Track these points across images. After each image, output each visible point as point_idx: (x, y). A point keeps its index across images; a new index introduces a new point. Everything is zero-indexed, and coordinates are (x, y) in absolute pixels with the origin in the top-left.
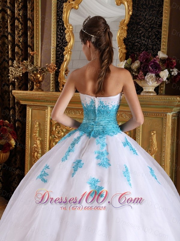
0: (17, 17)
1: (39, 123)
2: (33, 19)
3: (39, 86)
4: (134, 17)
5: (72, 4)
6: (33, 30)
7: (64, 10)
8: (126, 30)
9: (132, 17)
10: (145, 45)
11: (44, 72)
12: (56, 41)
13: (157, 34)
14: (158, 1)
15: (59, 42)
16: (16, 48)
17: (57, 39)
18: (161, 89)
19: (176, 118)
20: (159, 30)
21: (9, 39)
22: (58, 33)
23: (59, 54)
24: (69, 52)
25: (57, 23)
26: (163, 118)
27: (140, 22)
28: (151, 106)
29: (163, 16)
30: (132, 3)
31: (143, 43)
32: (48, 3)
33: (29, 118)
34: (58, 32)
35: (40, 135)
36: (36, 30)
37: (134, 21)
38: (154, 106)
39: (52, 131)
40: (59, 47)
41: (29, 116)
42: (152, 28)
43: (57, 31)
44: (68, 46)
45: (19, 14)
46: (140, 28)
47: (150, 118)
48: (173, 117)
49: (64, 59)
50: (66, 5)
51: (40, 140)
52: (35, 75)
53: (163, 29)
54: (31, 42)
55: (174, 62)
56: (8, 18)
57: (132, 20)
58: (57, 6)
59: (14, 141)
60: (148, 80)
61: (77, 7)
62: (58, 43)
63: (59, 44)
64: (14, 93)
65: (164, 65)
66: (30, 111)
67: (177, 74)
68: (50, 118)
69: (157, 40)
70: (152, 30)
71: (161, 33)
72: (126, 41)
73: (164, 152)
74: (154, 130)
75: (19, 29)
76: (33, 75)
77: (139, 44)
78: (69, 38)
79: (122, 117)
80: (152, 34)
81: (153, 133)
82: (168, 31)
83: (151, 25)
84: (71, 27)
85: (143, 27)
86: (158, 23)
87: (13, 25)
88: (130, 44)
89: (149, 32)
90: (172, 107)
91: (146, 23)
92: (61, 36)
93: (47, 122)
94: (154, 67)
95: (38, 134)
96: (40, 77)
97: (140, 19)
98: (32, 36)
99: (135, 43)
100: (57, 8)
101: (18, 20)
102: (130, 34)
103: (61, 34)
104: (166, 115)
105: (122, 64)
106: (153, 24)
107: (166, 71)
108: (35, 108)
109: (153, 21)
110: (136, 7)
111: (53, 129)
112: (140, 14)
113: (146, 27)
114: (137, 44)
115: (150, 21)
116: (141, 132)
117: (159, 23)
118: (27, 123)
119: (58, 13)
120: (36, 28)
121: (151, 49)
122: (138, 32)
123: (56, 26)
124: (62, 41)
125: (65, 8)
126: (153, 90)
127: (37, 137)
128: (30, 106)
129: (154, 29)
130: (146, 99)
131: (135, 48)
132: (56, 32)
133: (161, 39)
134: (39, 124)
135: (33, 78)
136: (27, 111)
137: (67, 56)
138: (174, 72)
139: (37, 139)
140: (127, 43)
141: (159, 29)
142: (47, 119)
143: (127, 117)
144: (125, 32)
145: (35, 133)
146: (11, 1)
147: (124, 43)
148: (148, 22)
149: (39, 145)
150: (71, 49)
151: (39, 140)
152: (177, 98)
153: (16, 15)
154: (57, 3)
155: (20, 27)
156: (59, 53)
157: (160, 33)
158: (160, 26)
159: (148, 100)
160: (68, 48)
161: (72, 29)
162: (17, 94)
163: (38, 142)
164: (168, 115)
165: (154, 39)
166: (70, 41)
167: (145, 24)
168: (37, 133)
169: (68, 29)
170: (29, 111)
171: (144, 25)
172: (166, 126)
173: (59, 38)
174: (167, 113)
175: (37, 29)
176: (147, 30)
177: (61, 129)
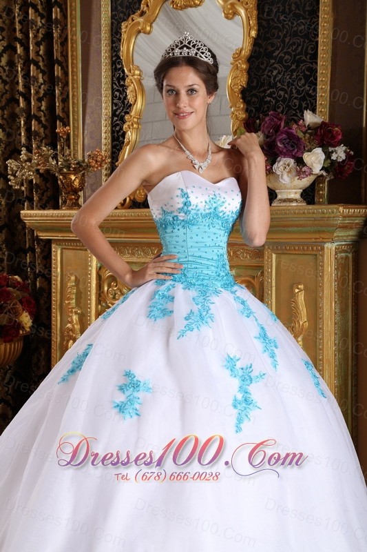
0: (35, 59)
1: (76, 277)
2: (67, 61)
3: (74, 199)
4: (260, 42)
5: (139, 23)
6: (67, 84)
7: (124, 36)
8: (245, 70)
9: (256, 43)
10: (284, 100)
11: (84, 169)
12: (110, 104)
13: (309, 73)
14: (307, 4)
15: (116, 105)
16: (33, 122)
17: (113, 100)
18: (319, 194)
19: (350, 255)
20: (311, 66)
21: (21, 105)
22: (115, 87)
23: (118, 132)
24: (135, 126)
25: (112, 66)
26: (316, 255)
27: (274, 52)
28: (290, 229)
29: (320, 36)
30: (255, 12)
31: (280, 96)
32: (94, 26)
33: (57, 269)
34: (116, 84)
35: (78, 304)
36: (73, 84)
37: (261, 50)
38: (296, 229)
39: (102, 294)
40: (117, 116)
41: (56, 264)
42: (299, 62)
43: (113, 83)
44: (133, 113)
45: (37, 53)
46: (274, 63)
47: (292, 256)
48: (341, 252)
49: (125, 140)
50: (127, 26)
51: (78, 314)
52: (65, 175)
53: (320, 63)
54: (63, 109)
55: (337, 131)
56: (19, 62)
57: (258, 49)
58: (112, 29)
59: (29, 317)
60: (278, 173)
61: (148, 28)
62: (114, 108)
63: (116, 110)
64: (25, 217)
65: (313, 139)
66: (59, 252)
67: (344, 158)
68: (97, 267)
69: (308, 88)
70: (298, 66)
71: (317, 72)
72: (248, 93)
73: (321, 331)
74: (300, 283)
75: (38, 82)
76: (61, 177)
77: (274, 98)
78: (134, 95)
79: (237, 257)
80: (299, 75)
81: (298, 288)
82: (329, 67)
83: (295, 56)
84: (137, 72)
85: (280, 61)
86: (310, 51)
87: (27, 75)
88: (254, 99)
89: (293, 71)
90: (331, 229)
91: (285, 53)
92: (121, 93)
93: (90, 274)
94: (288, 143)
95: (74, 301)
96: (75, 180)
97: (273, 45)
98: (65, 96)
99: (265, 97)
100: (112, 35)
101: (36, 64)
102: (255, 78)
103: (121, 89)
104: (323, 249)
105: (224, 140)
106: (300, 53)
107: (319, 151)
108: (68, 245)
109: (300, 47)
110: (265, 20)
111: (104, 288)
112: (274, 35)
113: (286, 61)
114: (268, 99)
115: (294, 47)
116: (274, 288)
117: (312, 49)
118: (53, 278)
119: (114, 45)
120: (73, 79)
121: (297, 109)
122: (269, 74)
123: (110, 73)
124: (123, 103)
125: (125, 32)
126: (298, 196)
127: (73, 308)
128: (58, 242)
129: (302, 65)
130: (277, 213)
131: (266, 109)
132: (110, 86)
133: (316, 84)
134: (77, 281)
135: (62, 182)
136: (53, 253)
137: (130, 134)
138: (336, 153)
139: (71, 312)
140: (249, 98)
141: (312, 64)
142: (90, 268)
143: (246, 257)
144: (242, 76)
145: (69, 299)
146: (23, 28)
147: (244, 98)
148: (289, 50)
149: (77, 324)
150: (138, 119)
151: (76, 313)
152: (337, 209)
153: (32, 55)
154: (112, 23)
155: (41, 80)
156: (118, 128)
157: (314, 72)
158: (314, 57)
159: (281, 216)
160: (131, 116)
161: (140, 75)
162: (30, 217)
163: (75, 318)
164: (328, 248)
165: (304, 85)
166: (135, 101)
167: (283, 55)
168: (72, 299)
169: (132, 76)
170: (57, 252)
171: (282, 58)
172: (323, 272)
173: (116, 97)
174: (325, 243)
175: (75, 82)
176: (287, 68)
177: (118, 289)
